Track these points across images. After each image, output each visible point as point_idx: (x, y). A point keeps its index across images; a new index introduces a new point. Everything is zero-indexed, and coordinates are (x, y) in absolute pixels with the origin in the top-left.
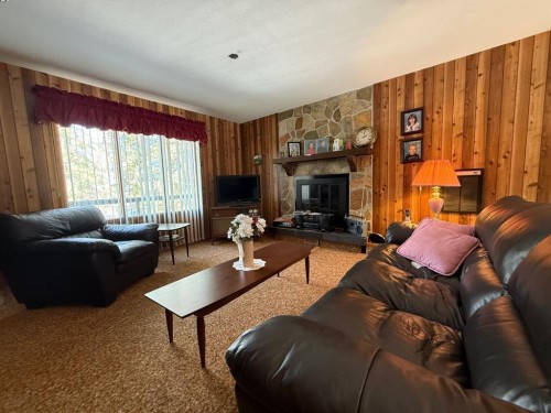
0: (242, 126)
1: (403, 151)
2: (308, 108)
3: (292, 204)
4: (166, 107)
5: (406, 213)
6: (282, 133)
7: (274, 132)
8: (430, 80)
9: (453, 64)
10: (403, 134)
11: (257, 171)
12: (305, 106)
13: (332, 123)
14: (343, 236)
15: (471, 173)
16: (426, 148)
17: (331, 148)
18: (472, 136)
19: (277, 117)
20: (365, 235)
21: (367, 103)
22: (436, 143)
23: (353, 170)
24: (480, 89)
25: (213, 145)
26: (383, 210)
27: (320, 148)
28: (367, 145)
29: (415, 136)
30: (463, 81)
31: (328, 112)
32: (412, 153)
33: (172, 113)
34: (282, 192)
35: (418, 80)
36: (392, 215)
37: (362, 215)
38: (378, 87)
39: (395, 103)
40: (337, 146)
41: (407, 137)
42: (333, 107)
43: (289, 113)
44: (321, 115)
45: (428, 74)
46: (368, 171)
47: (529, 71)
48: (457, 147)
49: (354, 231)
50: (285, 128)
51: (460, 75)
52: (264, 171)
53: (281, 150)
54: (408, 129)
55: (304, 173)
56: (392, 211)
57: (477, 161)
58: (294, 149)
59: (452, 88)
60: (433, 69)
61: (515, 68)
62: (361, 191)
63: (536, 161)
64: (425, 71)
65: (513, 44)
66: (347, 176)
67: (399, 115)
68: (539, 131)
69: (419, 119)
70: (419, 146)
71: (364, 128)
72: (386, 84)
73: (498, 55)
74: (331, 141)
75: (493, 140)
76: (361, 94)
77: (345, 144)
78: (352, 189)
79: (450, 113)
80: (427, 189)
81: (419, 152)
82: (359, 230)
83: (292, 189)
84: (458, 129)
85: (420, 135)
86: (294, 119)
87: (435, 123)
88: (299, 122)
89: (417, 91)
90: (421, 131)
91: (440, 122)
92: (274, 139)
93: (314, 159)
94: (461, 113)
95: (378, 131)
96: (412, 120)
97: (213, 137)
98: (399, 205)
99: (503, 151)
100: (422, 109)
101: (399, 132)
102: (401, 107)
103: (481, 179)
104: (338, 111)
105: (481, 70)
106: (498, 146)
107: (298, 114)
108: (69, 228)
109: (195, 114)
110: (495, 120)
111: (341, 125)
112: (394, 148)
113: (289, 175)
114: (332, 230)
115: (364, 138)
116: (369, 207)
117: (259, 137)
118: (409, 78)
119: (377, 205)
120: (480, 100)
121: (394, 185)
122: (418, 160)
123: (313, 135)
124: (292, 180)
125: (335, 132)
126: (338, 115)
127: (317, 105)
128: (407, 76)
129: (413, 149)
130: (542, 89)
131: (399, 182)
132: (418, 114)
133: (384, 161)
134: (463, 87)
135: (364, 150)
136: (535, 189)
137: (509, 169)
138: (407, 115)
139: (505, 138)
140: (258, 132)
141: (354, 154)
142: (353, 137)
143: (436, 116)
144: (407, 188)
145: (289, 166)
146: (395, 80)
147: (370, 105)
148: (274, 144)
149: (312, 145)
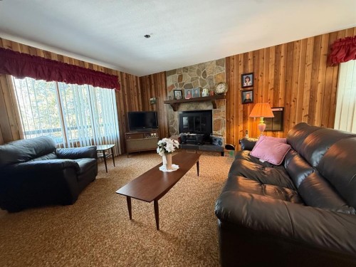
0: (141, 78)
1: (242, 96)
2: (186, 69)
3: (177, 129)
4: (91, 65)
5: (245, 132)
6: (169, 83)
7: (164, 83)
8: (257, 57)
9: (268, 49)
10: (243, 87)
11: (153, 108)
12: (184, 68)
13: (201, 79)
14: (210, 146)
15: (278, 110)
16: (255, 96)
17: (201, 94)
18: (278, 90)
19: (166, 74)
20: (223, 146)
21: (222, 68)
22: (260, 94)
23: (215, 107)
24: (282, 64)
25: (123, 91)
26: (232, 132)
27: (195, 94)
28: (223, 93)
29: (249, 88)
30: (274, 59)
31: (198, 72)
32: (247, 98)
33: (96, 69)
34: (170, 121)
35: (250, 57)
36: (237, 134)
37: (220, 134)
38: (228, 59)
39: (238, 70)
40: (205, 93)
41: (245, 89)
42: (201, 69)
43: (173, 72)
44: (194, 74)
45: (256, 53)
46: (223, 108)
47: (305, 56)
48: (271, 95)
49: (217, 144)
50: (171, 81)
51: (272, 55)
52: (158, 108)
53: (169, 95)
54: (245, 85)
55: (184, 108)
56: (237, 132)
57: (281, 103)
58: (178, 94)
59: (268, 63)
60: (258, 51)
61: (298, 54)
62: (220, 120)
63: (308, 103)
64: (254, 52)
65: (298, 41)
66: (211, 111)
67: (240, 76)
68: (309, 88)
70: (251, 94)
71: (221, 83)
72: (233, 57)
73: (290, 46)
74: (201, 90)
75: (288, 92)
76: (218, 62)
77: (209, 92)
78: (214, 119)
79: (267, 77)
80: (258, 118)
81: (251, 98)
82: (220, 143)
83: (177, 119)
84: (271, 86)
85: (252, 88)
86: (177, 75)
87: (260, 82)
88: (180, 78)
89: (250, 63)
90: (252, 86)
91: (262, 82)
92: (164, 88)
93: (191, 101)
94: (273, 77)
95: (229, 84)
96: (247, 80)
97: (123, 86)
98: (241, 128)
99: (293, 98)
100: (252, 74)
101: (240, 86)
102: (241, 72)
103: (282, 112)
104: (205, 72)
105: (283, 54)
106: (291, 96)
107: (180, 72)
108: (34, 153)
109: (111, 70)
110: (289, 81)
111: (207, 81)
112: (237, 95)
113: (175, 110)
114: (204, 144)
115: (221, 89)
116: (223, 130)
117: (153, 86)
118: (246, 55)
119: (228, 128)
120: (282, 70)
121: (237, 116)
122: (251, 102)
123: (189, 86)
124: (176, 114)
125: (203, 84)
126: (205, 75)
127: (191, 67)
128: (244, 54)
129: (248, 96)
130: (311, 66)
131: (241, 114)
132: (251, 76)
133: (232, 103)
134: (274, 63)
135: (221, 96)
136: (307, 118)
137: (295, 107)
138: (245, 77)
139: (294, 91)
140: (153, 83)
141: (215, 98)
142: (214, 88)
143: (260, 78)
144: (245, 117)
145: (175, 105)
146: (238, 56)
147: (224, 70)
148: (164, 91)
149: (189, 93)
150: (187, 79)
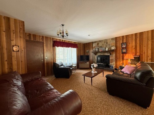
0: (84, 44)
1: (122, 51)
2: (100, 41)
3: (96, 61)
5: (123, 64)
6: (94, 46)
7: (92, 46)
8: (127, 37)
9: (132, 35)
10: (122, 48)
11: (87, 54)
12: (99, 41)
14: (108, 68)
15: (137, 56)
16: (127, 51)
17: (105, 50)
18: (137, 49)
19: (93, 43)
20: (114, 68)
21: (114, 41)
22: (129, 50)
23: (111, 54)
24: (138, 40)
25: (79, 49)
26: (117, 63)
27: (103, 50)
28: (114, 50)
31: (105, 42)
34: (93, 59)
35: (125, 37)
36: (120, 64)
37: (113, 64)
38: (116, 38)
39: (120, 42)
40: (107, 49)
41: (123, 48)
42: (106, 41)
43: (95, 42)
44: (103, 43)
45: (127, 36)
46: (114, 55)
47: (148, 37)
48: (134, 51)
50: (94, 45)
51: (134, 37)
52: (89, 53)
53: (93, 50)
54: (123, 47)
55: (99, 54)
56: (120, 63)
57: (138, 54)
58: (97, 50)
59: (132, 39)
60: (128, 35)
61: (145, 36)
62: (112, 59)
63: (150, 54)
64: (126, 36)
65: (144, 32)
66: (109, 56)
67: (121, 44)
68: (151, 48)
69: (125, 45)
71: (113, 46)
72: (118, 37)
73: (141, 34)
74: (106, 48)
76: (112, 39)
77: (109, 49)
78: (110, 59)
79: (132, 44)
80: (127, 59)
81: (125, 51)
82: (112, 67)
83: (96, 58)
84: (134, 47)
86: (97, 43)
87: (129, 46)
88: (98, 44)
89: (125, 39)
90: (126, 47)
91: (130, 46)
93: (101, 52)
94: (134, 44)
95: (116, 46)
96: (124, 45)
97: (79, 47)
98: (121, 62)
99: (143, 52)
100: (126, 43)
101: (121, 47)
102: (121, 42)
103: (139, 57)
104: (107, 42)
105: (138, 36)
106: (142, 51)
107: (98, 42)
110: (142, 46)
111: (108, 45)
112: (120, 50)
113: (95, 55)
114: (106, 67)
115: (113, 48)
116: (114, 63)
117: (88, 47)
119: (116, 62)
120: (138, 42)
121: (120, 58)
122: (126, 53)
123: (101, 47)
124: (96, 56)
125: (106, 46)
126: (107, 43)
127: (102, 41)
128: (122, 36)
129: (124, 51)
130: (151, 41)
131: (121, 57)
132: (125, 44)
133: (118, 53)
134: (134, 39)
135: (113, 50)
136: (150, 60)
137: (145, 56)
138: (123, 44)
139: (144, 50)
140: (88, 45)
141: (111, 51)
142: (110, 48)
143: (129, 44)
144: (123, 59)
145: (95, 53)
146: (120, 37)
147: (114, 42)
148: (92, 48)
149: (101, 49)
150: (100, 45)
